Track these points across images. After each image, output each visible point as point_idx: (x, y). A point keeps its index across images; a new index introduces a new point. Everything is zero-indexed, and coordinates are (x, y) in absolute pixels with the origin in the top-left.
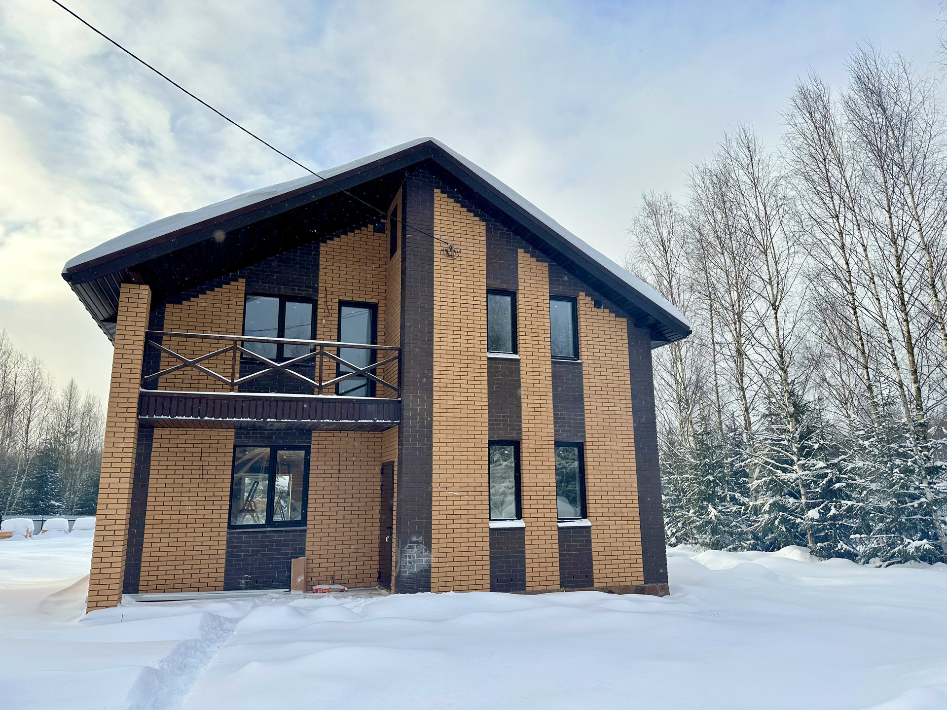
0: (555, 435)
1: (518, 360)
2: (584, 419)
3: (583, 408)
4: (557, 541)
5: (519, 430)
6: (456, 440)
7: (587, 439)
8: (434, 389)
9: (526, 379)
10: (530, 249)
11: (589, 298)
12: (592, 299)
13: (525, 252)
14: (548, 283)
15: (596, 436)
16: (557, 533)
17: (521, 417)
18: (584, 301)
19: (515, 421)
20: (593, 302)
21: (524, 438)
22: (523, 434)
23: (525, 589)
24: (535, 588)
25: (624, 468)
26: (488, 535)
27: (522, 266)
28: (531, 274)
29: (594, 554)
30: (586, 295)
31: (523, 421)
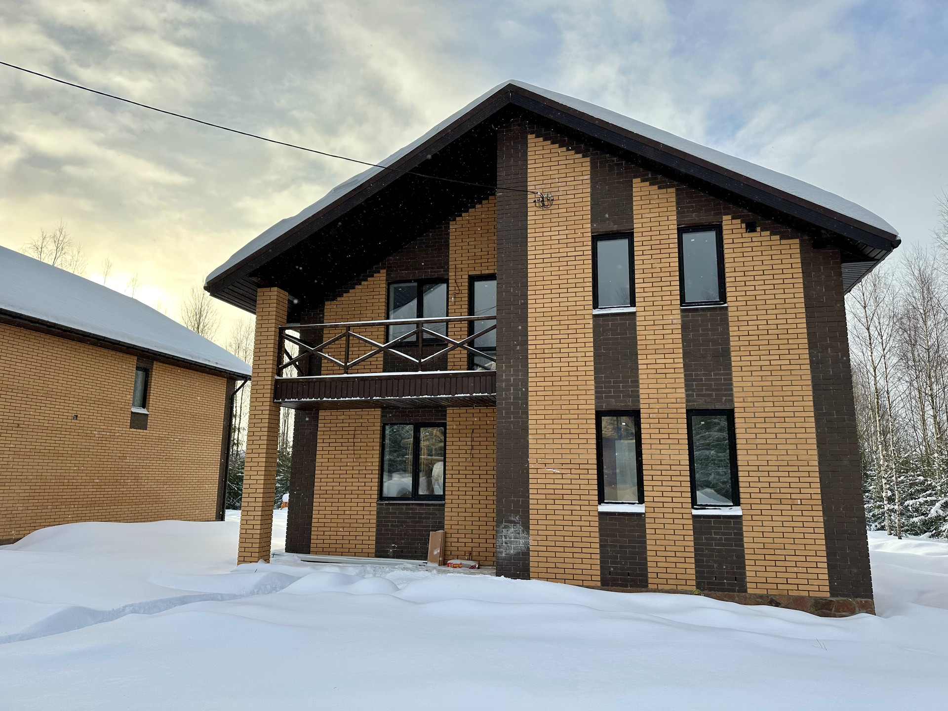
0: (687, 401)
1: (634, 313)
2: (731, 379)
3: (730, 364)
4: (691, 533)
5: (636, 397)
6: (555, 412)
7: (736, 405)
8: (530, 356)
9: (644, 335)
10: (650, 176)
11: (739, 221)
12: (742, 222)
13: (643, 181)
14: (675, 213)
15: (749, 399)
16: (691, 522)
17: (637, 381)
18: (731, 226)
19: (631, 386)
20: (744, 225)
21: (642, 406)
22: (641, 401)
23: (647, 586)
24: (660, 587)
25: (796, 441)
26: (597, 519)
27: (639, 198)
28: (650, 206)
29: (746, 551)
30: (733, 218)
31: (641, 386)
